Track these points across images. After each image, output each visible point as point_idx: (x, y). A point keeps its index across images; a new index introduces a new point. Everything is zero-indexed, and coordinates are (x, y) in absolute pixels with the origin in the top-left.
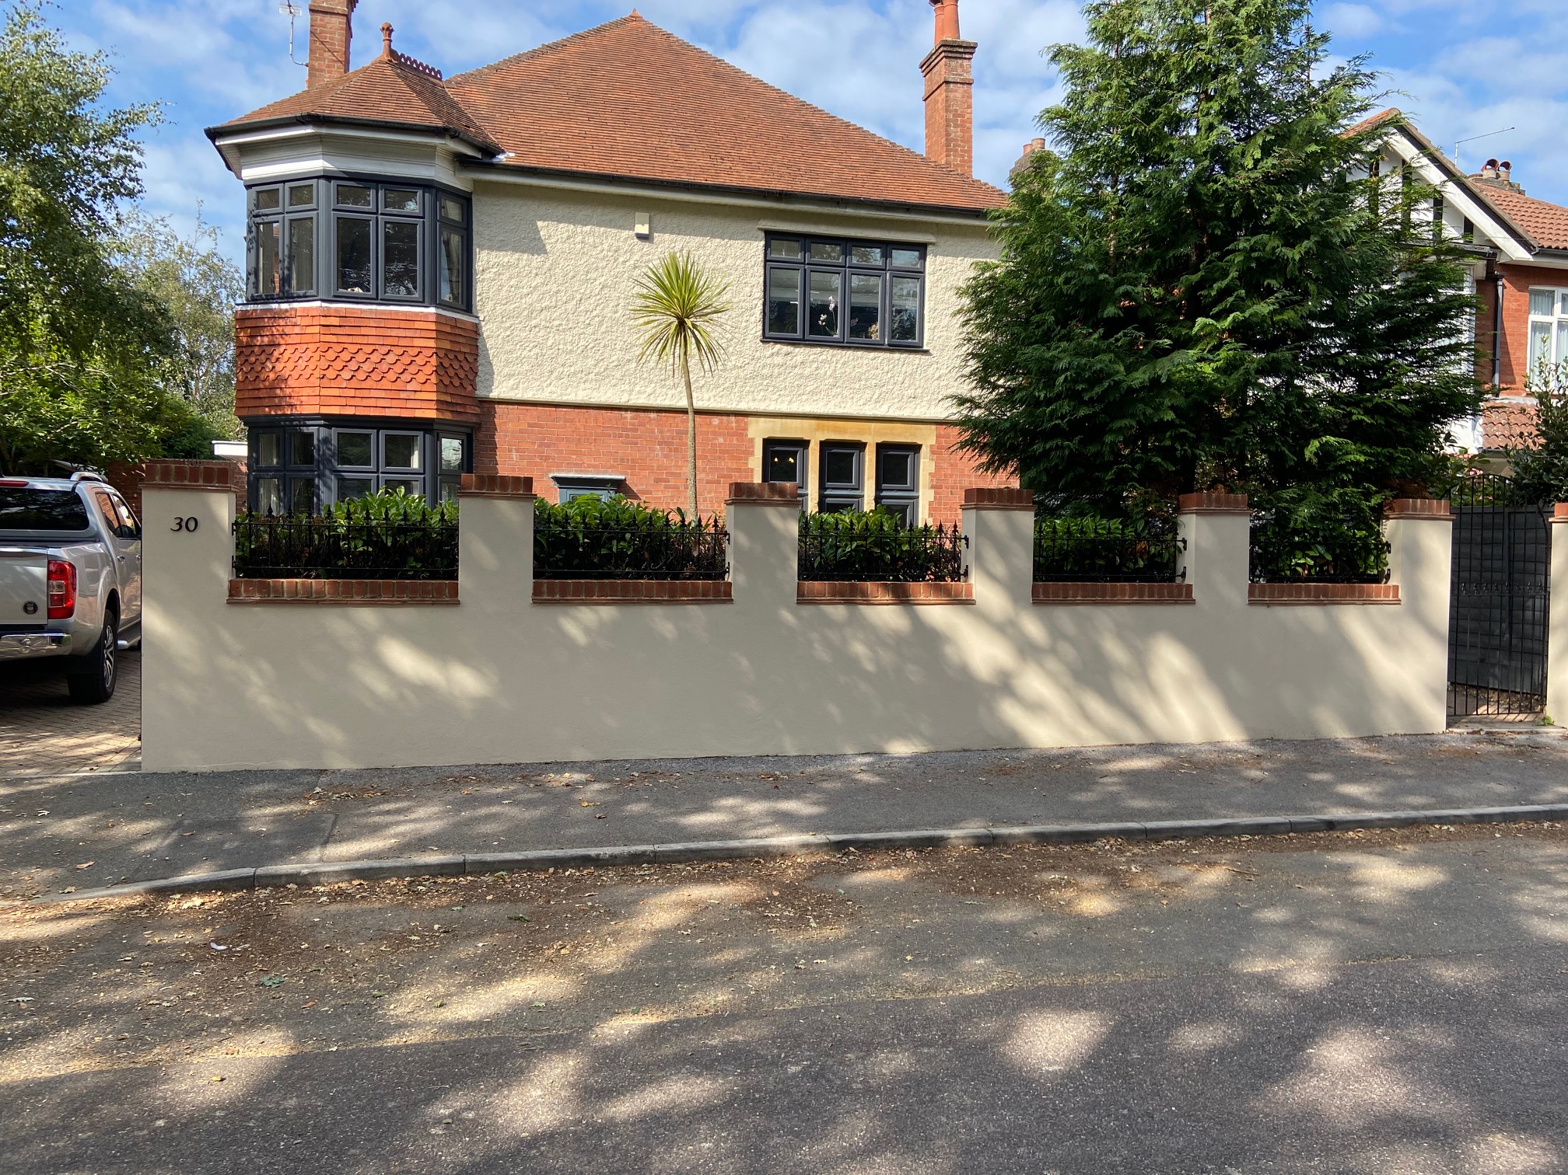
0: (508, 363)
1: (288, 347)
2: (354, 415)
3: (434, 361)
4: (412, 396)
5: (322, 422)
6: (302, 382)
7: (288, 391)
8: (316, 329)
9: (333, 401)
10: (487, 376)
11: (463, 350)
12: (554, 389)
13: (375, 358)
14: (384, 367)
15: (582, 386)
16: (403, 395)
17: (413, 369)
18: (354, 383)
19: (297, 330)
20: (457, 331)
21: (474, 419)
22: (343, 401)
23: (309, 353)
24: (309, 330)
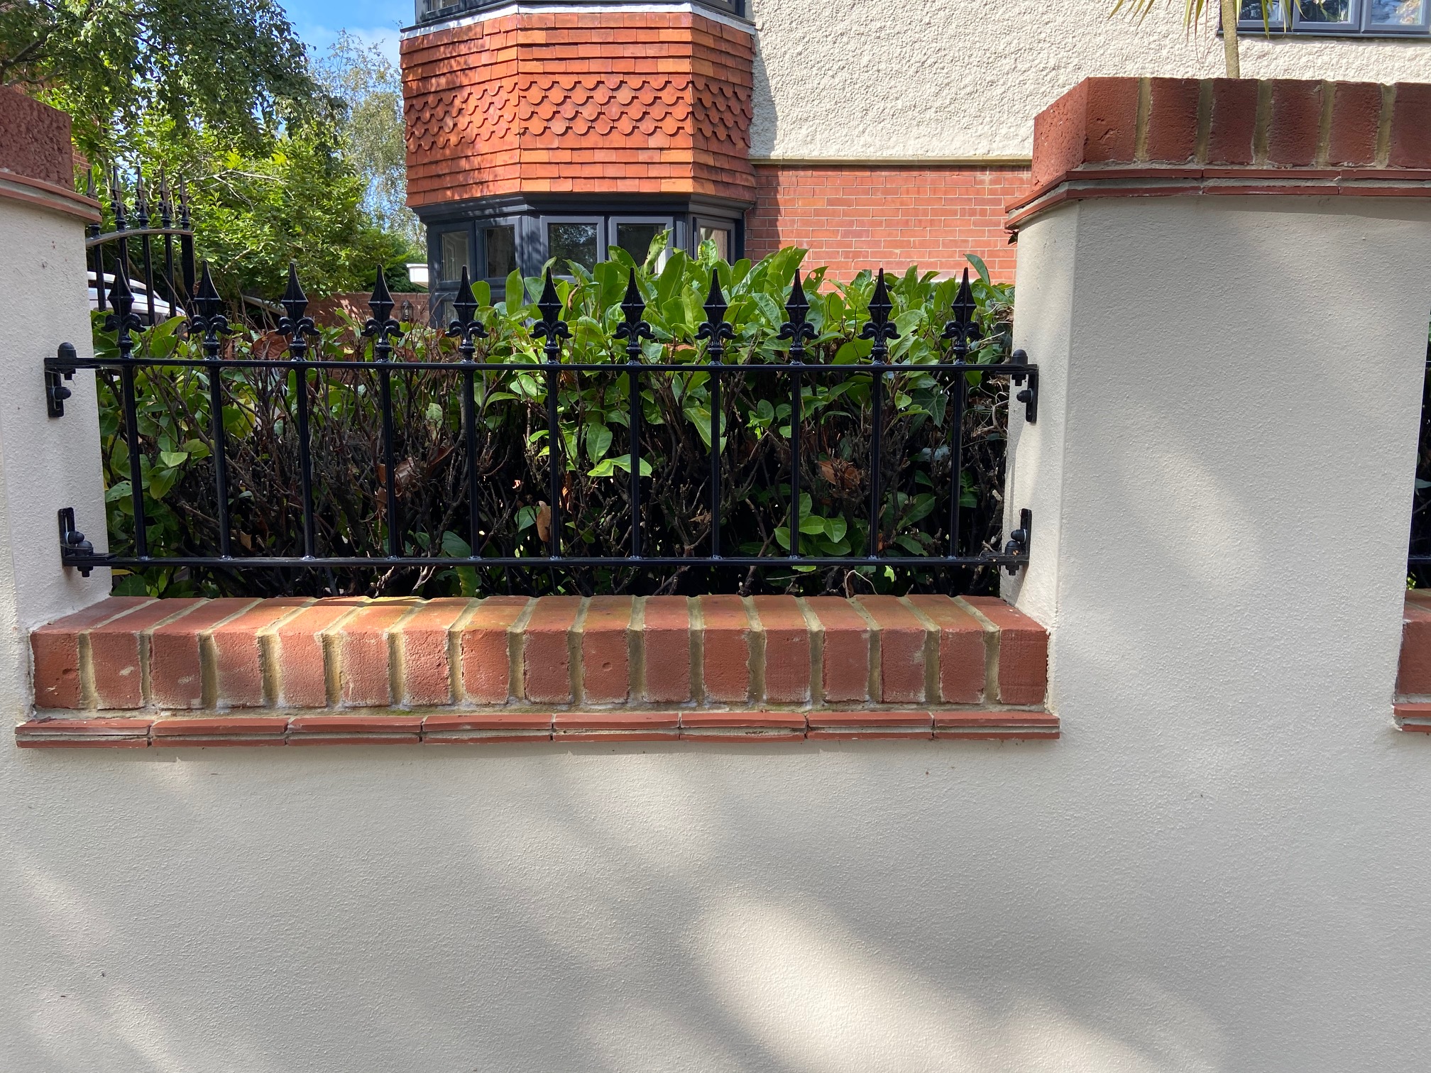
0: (799, 98)
1: (473, 89)
2: (571, 194)
3: (689, 95)
4: (656, 157)
5: (525, 207)
6: (496, 143)
7: (476, 161)
8: (512, 53)
9: (541, 171)
10: (767, 124)
11: (732, 79)
12: (870, 140)
13: (601, 95)
14: (614, 111)
15: (915, 131)
16: (643, 156)
17: (657, 112)
18: (570, 141)
19: (485, 58)
20: (724, 47)
21: (747, 196)
22: (554, 171)
23: (503, 95)
24: (503, 56)
